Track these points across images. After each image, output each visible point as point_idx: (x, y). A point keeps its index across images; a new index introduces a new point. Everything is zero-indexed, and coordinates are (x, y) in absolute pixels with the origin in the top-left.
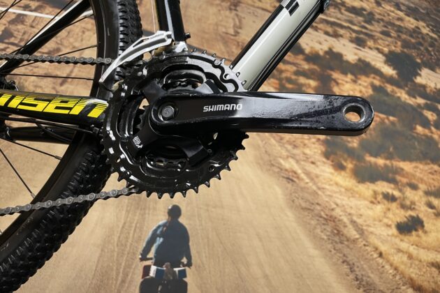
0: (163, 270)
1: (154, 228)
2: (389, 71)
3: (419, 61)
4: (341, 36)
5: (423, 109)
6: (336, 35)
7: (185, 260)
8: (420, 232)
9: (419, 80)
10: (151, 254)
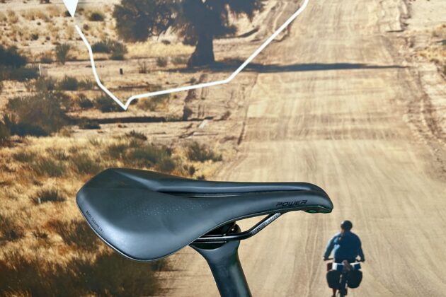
0: (342, 266)
1: (332, 239)
7: (359, 258)
10: (332, 255)
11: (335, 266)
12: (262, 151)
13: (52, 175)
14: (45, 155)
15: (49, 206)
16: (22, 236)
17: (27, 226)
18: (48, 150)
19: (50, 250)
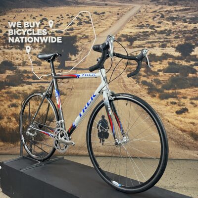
1: (99, 121)
2: (177, 54)
3: (194, 44)
4: (155, 46)
5: (193, 66)
6: (153, 47)
8: (186, 113)
9: (193, 53)
11: (100, 131)
12: (78, 92)
13: (16, 99)
14: (15, 92)
15: (13, 109)
16: (3, 118)
17: (5, 115)
18: (16, 91)
19: (11, 124)
